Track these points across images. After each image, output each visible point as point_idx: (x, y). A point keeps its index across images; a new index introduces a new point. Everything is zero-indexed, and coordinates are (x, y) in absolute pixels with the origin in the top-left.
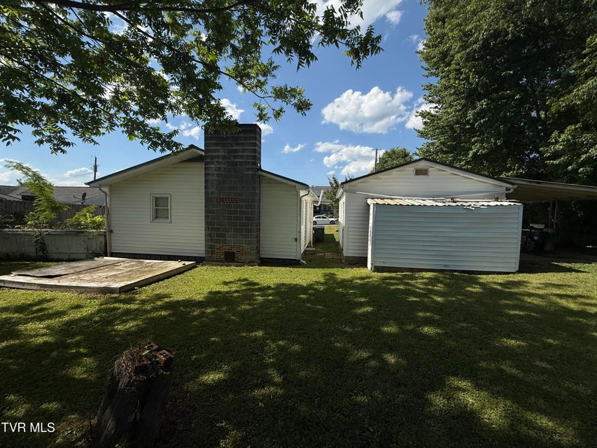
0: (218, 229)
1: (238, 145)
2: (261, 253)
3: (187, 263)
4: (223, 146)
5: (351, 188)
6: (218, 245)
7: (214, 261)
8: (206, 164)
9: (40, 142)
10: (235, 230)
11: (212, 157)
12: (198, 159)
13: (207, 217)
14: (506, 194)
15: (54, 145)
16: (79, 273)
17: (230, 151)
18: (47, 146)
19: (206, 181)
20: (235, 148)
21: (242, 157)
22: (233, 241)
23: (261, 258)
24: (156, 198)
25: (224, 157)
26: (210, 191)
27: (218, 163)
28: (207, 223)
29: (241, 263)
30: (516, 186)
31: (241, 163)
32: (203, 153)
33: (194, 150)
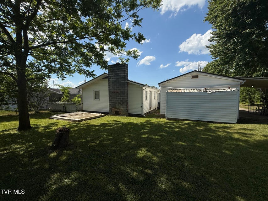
0: (113, 103)
1: (119, 71)
2: (129, 111)
3: (102, 114)
4: (114, 72)
5: (163, 85)
6: (113, 108)
7: (112, 114)
8: (109, 79)
9: (58, 78)
10: (119, 103)
11: (111, 77)
12: (106, 78)
13: (109, 98)
14: (240, 85)
15: (62, 78)
16: (71, 116)
17: (116, 74)
18: (60, 78)
19: (109, 85)
20: (118, 73)
21: (120, 76)
22: (118, 107)
23: (129, 114)
24: (95, 92)
25: (114, 76)
26: (110, 89)
27: (113, 78)
28: (109, 100)
29: (120, 115)
30: (245, 81)
31: (120, 78)
32: (108, 75)
33: (105, 74)
